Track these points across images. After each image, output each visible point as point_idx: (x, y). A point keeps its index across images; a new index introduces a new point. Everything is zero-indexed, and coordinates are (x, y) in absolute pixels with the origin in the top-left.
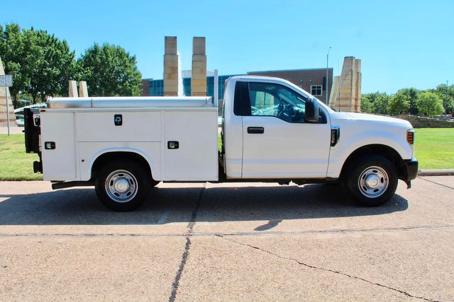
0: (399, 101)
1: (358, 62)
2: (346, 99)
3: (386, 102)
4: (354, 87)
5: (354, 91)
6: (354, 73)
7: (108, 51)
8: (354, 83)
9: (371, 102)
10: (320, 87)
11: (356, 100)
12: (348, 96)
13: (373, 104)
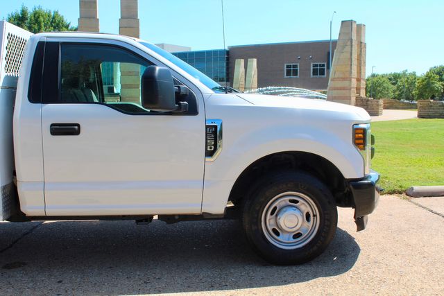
0: (428, 83)
1: (360, 27)
2: (344, 79)
3: (412, 83)
4: (355, 62)
5: (354, 68)
6: (355, 43)
7: (42, 19)
8: (355, 56)
9: (394, 84)
10: (323, 65)
11: (358, 80)
12: (347, 75)
13: (395, 87)
